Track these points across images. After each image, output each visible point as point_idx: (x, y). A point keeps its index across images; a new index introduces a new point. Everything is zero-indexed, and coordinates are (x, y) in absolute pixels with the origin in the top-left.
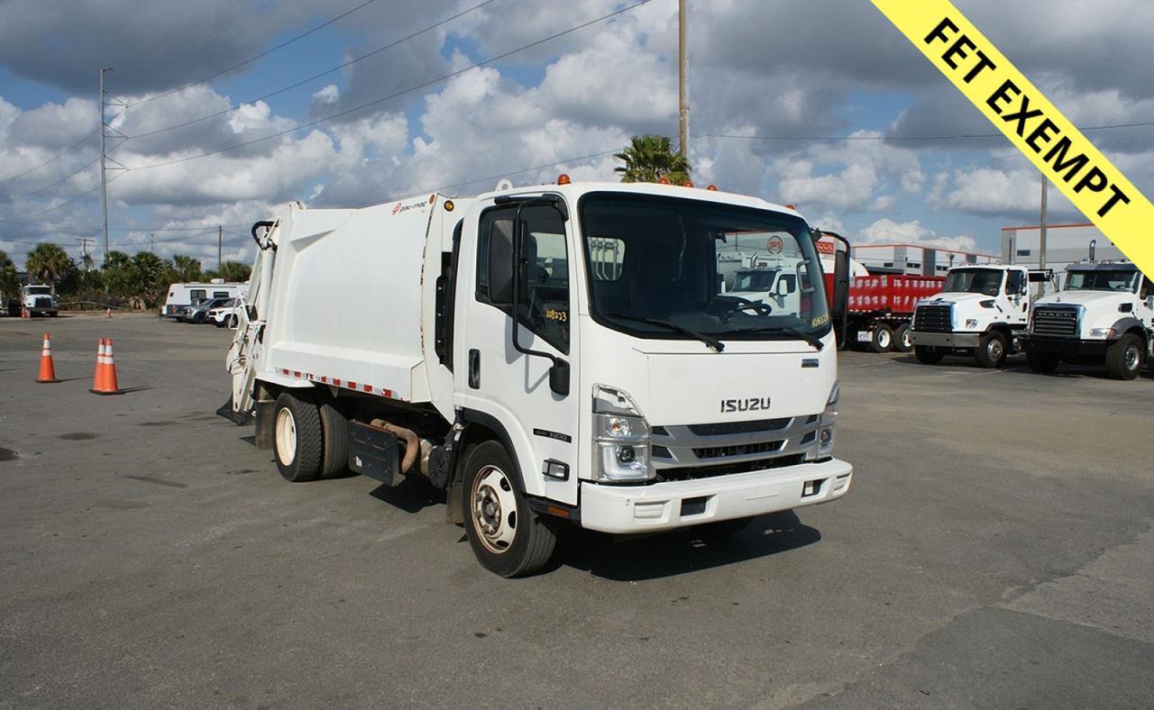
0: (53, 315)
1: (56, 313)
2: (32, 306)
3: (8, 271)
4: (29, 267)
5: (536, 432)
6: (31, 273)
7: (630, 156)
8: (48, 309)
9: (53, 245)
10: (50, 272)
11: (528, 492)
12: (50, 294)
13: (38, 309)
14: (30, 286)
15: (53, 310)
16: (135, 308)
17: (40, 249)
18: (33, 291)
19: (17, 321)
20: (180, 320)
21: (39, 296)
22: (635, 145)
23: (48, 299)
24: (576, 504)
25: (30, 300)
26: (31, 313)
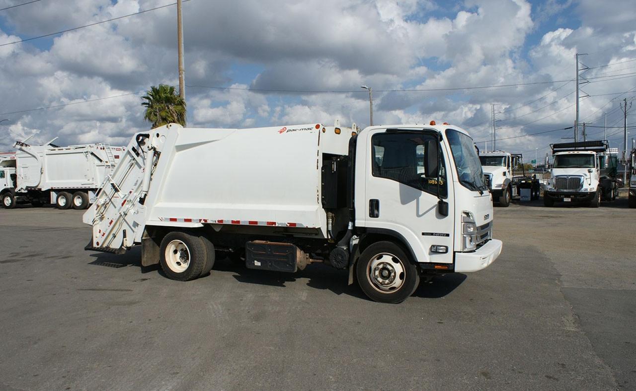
5: (423, 234)
7: (151, 98)
11: (419, 261)
22: (153, 91)
24: (452, 262)
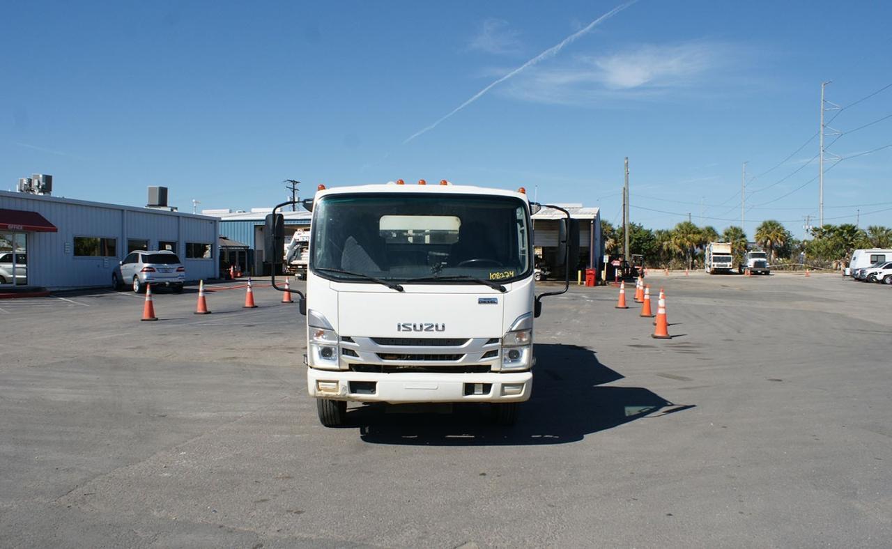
0: (767, 273)
1: (769, 272)
2: (752, 266)
3: (743, 241)
4: (758, 239)
6: (759, 242)
8: (763, 269)
9: (775, 221)
10: (771, 241)
12: (766, 258)
13: (756, 269)
14: (752, 252)
15: (767, 270)
16: (836, 269)
17: (766, 225)
18: (754, 256)
19: (741, 277)
20: (859, 280)
21: (757, 259)
23: (763, 262)
25: (751, 263)
26: (751, 272)
